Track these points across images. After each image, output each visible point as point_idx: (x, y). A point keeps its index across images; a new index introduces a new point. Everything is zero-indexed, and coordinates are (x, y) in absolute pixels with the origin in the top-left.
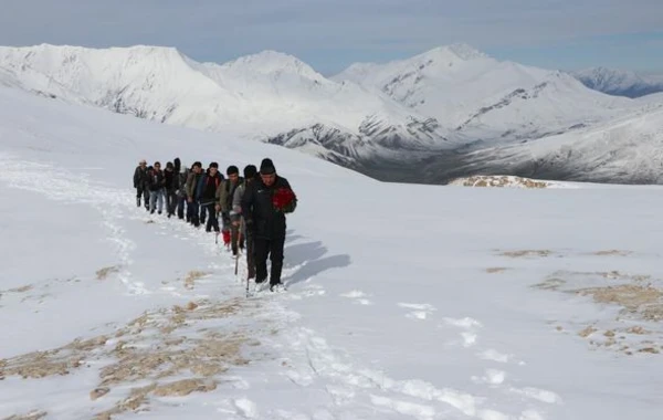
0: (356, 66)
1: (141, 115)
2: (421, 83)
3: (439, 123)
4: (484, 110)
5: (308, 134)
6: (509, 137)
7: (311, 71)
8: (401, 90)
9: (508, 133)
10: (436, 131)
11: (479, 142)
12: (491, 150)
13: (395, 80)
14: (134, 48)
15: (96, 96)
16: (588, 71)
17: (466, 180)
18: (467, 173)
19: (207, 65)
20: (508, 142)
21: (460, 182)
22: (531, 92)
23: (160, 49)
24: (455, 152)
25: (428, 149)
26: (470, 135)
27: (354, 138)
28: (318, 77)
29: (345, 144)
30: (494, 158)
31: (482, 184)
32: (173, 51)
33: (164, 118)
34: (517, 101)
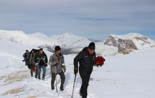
0: (53, 35)
1: (16, 42)
2: (64, 38)
3: (66, 45)
4: (74, 43)
5: (45, 46)
6: (78, 48)
7: (45, 36)
8: (60, 40)
9: (77, 47)
10: (66, 46)
11: (73, 48)
12: (74, 50)
13: (59, 38)
14: (16, 31)
15: (8, 39)
16: (89, 38)
17: (70, 54)
18: (71, 53)
19: (28, 34)
20: (77, 48)
21: (69, 54)
22: (81, 41)
23: (20, 31)
24: (69, 50)
25: (64, 49)
26: (71, 47)
27: (52, 47)
28: (47, 37)
29: (51, 48)
30: (75, 51)
31: (73, 55)
32: (22, 31)
33: (20, 43)
34: (79, 42)
